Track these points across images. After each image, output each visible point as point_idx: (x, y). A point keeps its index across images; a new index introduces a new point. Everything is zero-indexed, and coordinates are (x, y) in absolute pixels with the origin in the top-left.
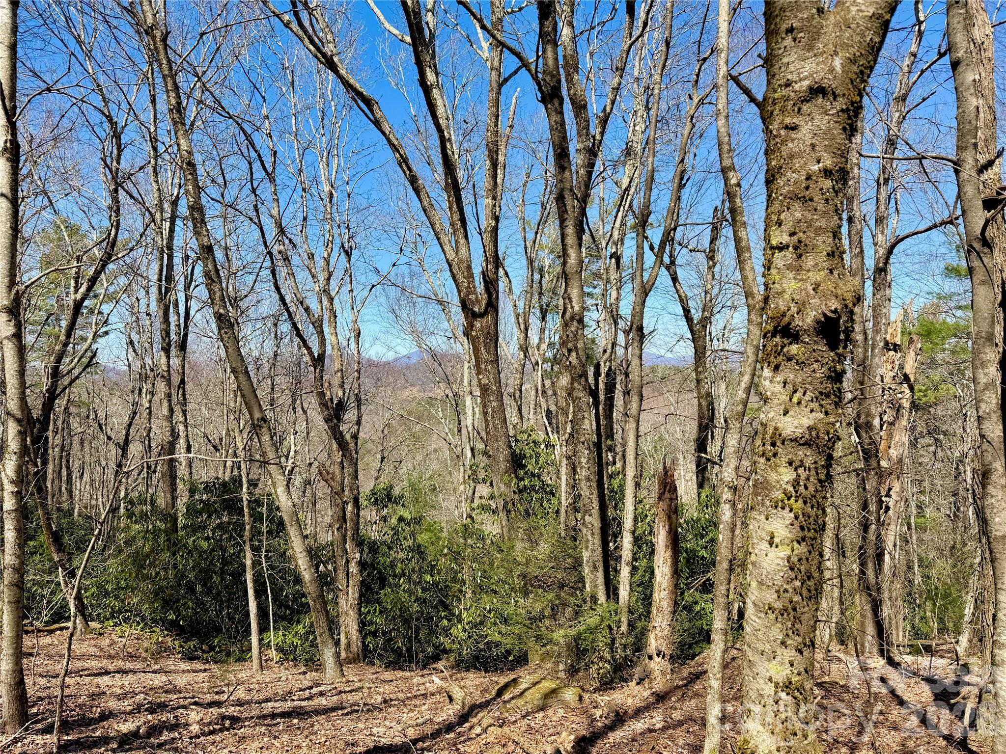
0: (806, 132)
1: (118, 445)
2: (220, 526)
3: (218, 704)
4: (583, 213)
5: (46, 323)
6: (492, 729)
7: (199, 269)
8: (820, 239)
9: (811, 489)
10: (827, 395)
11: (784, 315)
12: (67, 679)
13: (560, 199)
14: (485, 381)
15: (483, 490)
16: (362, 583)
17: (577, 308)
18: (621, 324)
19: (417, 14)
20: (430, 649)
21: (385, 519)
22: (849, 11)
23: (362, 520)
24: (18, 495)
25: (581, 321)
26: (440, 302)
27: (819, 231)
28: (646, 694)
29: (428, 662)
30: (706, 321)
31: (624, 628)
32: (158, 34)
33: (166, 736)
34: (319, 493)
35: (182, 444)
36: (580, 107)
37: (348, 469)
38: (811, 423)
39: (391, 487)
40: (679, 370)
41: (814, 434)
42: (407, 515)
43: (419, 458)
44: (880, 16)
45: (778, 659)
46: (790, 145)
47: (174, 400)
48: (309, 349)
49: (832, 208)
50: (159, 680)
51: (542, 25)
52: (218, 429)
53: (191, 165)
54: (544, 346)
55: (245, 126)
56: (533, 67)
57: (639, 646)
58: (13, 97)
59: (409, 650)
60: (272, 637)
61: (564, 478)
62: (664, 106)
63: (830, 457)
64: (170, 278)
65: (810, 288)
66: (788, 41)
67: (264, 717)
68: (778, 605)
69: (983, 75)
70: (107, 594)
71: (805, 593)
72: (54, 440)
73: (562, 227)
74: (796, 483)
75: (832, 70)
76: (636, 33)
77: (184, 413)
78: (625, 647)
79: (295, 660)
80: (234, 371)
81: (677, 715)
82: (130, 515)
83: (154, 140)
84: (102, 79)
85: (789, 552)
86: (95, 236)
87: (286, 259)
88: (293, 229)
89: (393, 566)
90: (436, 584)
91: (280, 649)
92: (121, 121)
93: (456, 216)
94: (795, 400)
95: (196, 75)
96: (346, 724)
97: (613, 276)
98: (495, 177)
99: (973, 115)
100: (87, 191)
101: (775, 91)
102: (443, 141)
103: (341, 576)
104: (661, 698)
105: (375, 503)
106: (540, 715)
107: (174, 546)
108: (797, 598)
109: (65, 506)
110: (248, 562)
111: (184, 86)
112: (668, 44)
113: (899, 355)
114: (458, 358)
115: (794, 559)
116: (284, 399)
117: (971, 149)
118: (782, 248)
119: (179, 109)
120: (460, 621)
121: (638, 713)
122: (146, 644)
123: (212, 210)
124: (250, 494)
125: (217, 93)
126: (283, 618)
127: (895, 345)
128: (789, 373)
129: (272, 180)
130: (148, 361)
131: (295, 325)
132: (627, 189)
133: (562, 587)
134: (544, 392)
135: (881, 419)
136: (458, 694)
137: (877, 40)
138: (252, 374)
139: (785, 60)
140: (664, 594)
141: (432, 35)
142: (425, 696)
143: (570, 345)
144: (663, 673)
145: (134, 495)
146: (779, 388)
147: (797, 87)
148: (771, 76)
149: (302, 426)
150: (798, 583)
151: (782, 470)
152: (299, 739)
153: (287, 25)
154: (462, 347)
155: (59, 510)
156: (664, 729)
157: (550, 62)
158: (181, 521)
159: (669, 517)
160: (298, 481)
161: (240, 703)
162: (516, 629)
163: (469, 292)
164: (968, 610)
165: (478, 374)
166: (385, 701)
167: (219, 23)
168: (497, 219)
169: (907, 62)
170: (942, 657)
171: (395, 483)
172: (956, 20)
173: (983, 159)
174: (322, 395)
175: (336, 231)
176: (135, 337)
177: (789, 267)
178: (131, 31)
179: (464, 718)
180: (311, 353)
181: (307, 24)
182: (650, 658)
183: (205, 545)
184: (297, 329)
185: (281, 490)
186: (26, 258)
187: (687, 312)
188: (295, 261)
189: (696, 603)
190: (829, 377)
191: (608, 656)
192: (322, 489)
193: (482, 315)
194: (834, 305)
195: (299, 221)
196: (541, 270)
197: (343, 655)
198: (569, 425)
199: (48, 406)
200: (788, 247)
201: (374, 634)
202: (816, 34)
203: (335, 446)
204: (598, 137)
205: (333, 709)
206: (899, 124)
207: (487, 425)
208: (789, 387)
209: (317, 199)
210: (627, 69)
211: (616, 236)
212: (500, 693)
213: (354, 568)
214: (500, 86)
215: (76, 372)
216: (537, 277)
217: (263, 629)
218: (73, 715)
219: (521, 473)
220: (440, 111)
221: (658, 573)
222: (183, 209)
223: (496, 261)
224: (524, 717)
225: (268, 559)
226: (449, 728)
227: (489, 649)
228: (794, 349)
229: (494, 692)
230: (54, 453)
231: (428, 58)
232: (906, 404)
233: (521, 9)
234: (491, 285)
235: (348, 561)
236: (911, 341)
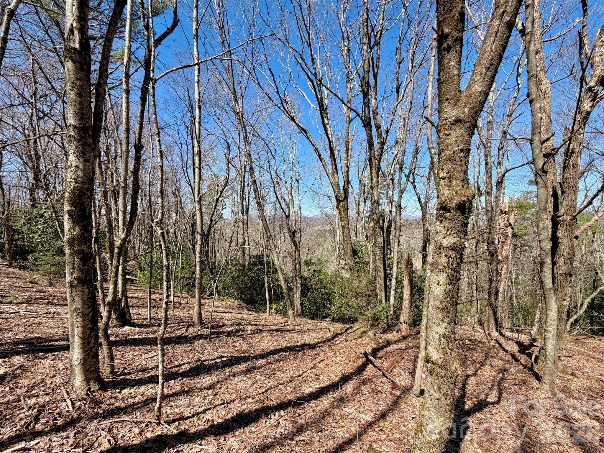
0: (453, 136)
1: (228, 242)
2: (258, 269)
3: (256, 325)
4: (379, 164)
5: (209, 205)
6: (343, 342)
7: (252, 188)
8: (458, 175)
9: (454, 265)
10: (461, 232)
11: (444, 202)
12: (213, 313)
13: (370, 160)
14: (343, 224)
15: (343, 262)
16: (302, 290)
17: (376, 199)
18: (394, 204)
19: (322, 100)
20: (324, 314)
21: (309, 270)
22: (471, 90)
23: (301, 270)
24: (200, 257)
25: (377, 203)
26: (328, 197)
27: (458, 172)
28: (399, 336)
29: (323, 318)
30: (426, 203)
31: (392, 312)
32: (240, 114)
33: (241, 333)
34: (288, 260)
35: (247, 243)
36: (378, 127)
37: (297, 253)
38: (454, 242)
39: (311, 259)
40: (416, 221)
41: (455, 245)
42: (316, 269)
43: (321, 250)
44: (485, 91)
45: (441, 326)
46: (447, 141)
47: (245, 229)
48: (285, 213)
49: (464, 163)
50: (239, 316)
51: (364, 100)
52: (257, 239)
53: (250, 155)
54: (365, 212)
55: (266, 141)
56: (361, 115)
57: (397, 319)
58: (199, 137)
59: (317, 314)
60: (273, 305)
61: (371, 259)
62: (411, 126)
63: (462, 254)
64: (243, 191)
65: (454, 193)
66: (447, 104)
67: (270, 330)
68: (441, 306)
69: (546, 104)
70: (225, 288)
71: (451, 303)
72: (211, 241)
73: (371, 170)
74: (448, 263)
75: (464, 113)
76: (400, 99)
77: (248, 233)
78: (392, 319)
79: (280, 313)
80: (262, 220)
81: (411, 345)
82: (232, 265)
83: (239, 148)
84: (225, 130)
85: (445, 288)
86: (222, 178)
87: (278, 184)
88: (281, 174)
89: (311, 285)
90: (326, 293)
91: (276, 310)
92: (230, 142)
93: (334, 167)
94: (448, 233)
95: (252, 126)
96: (295, 335)
97: (391, 187)
98: (348, 153)
99: (539, 121)
100: (220, 164)
101: (441, 122)
102: (330, 142)
103: (295, 288)
104: (404, 338)
105: (306, 264)
106: (360, 339)
107: (245, 275)
108: (448, 305)
109: (214, 261)
110: (266, 281)
111: (248, 130)
112: (411, 103)
113: (507, 215)
114: (334, 216)
115: (447, 290)
116: (277, 229)
117: (538, 134)
118: (443, 178)
119: (246, 138)
120: (334, 306)
121: (396, 342)
122: (236, 305)
123: (256, 169)
124: (266, 259)
125: (258, 132)
126: (277, 300)
127: (505, 212)
128: (446, 223)
129: (274, 158)
130: (237, 217)
131: (281, 205)
132: (396, 156)
133: (369, 297)
134: (365, 228)
135: (499, 240)
136: (332, 329)
137: (483, 100)
138: (267, 221)
139: (445, 110)
140: (407, 301)
141: (327, 107)
142: (321, 329)
143: (374, 212)
144: (406, 330)
145: (233, 258)
146: (442, 229)
147: (450, 120)
148: (440, 116)
149: (283, 238)
150: (449, 299)
151: (443, 258)
152: (280, 339)
153: (279, 108)
154: (336, 212)
155: (212, 262)
156: (406, 349)
157: (367, 113)
158: (246, 267)
159: (410, 274)
160: (281, 256)
161: (263, 325)
162: (354, 310)
163: (338, 193)
164: (537, 317)
165: (341, 221)
166: (308, 329)
167: (259, 109)
168: (348, 167)
169: (512, 101)
170: (525, 334)
171: (313, 258)
172: (531, 84)
173: (544, 138)
174: (289, 228)
175: (294, 174)
176: (233, 209)
177: (446, 185)
178: (233, 114)
179: (334, 337)
180: (285, 214)
181: (286, 107)
182: (401, 323)
183: (253, 275)
184: (281, 207)
185: (276, 259)
186: (203, 185)
187: (419, 199)
188: (281, 184)
189: (421, 305)
190: (461, 225)
191: (386, 322)
192: (289, 259)
193: (342, 201)
194: (463, 199)
195: (283, 171)
196: (365, 185)
197: (295, 313)
198: (374, 240)
199: (209, 230)
200: (446, 178)
201: (306, 307)
202: (457, 100)
203: (293, 245)
204: (385, 138)
205: (291, 330)
206: (508, 125)
207: (344, 240)
208: (446, 228)
209: (288, 164)
210: (396, 113)
211: (392, 172)
212: (346, 330)
213: (299, 285)
214: (350, 122)
215: (217, 220)
216: (363, 187)
217: (270, 303)
218: (215, 324)
219: (356, 257)
220: (329, 132)
221: (405, 294)
222: (247, 169)
223: (348, 182)
224: (354, 339)
225: (272, 280)
226: (329, 340)
227: (344, 315)
228: (448, 215)
229: (344, 330)
230: (210, 244)
231: (325, 115)
232: (510, 235)
233: (358, 95)
234: (346, 190)
235: (297, 283)
236: (513, 210)
